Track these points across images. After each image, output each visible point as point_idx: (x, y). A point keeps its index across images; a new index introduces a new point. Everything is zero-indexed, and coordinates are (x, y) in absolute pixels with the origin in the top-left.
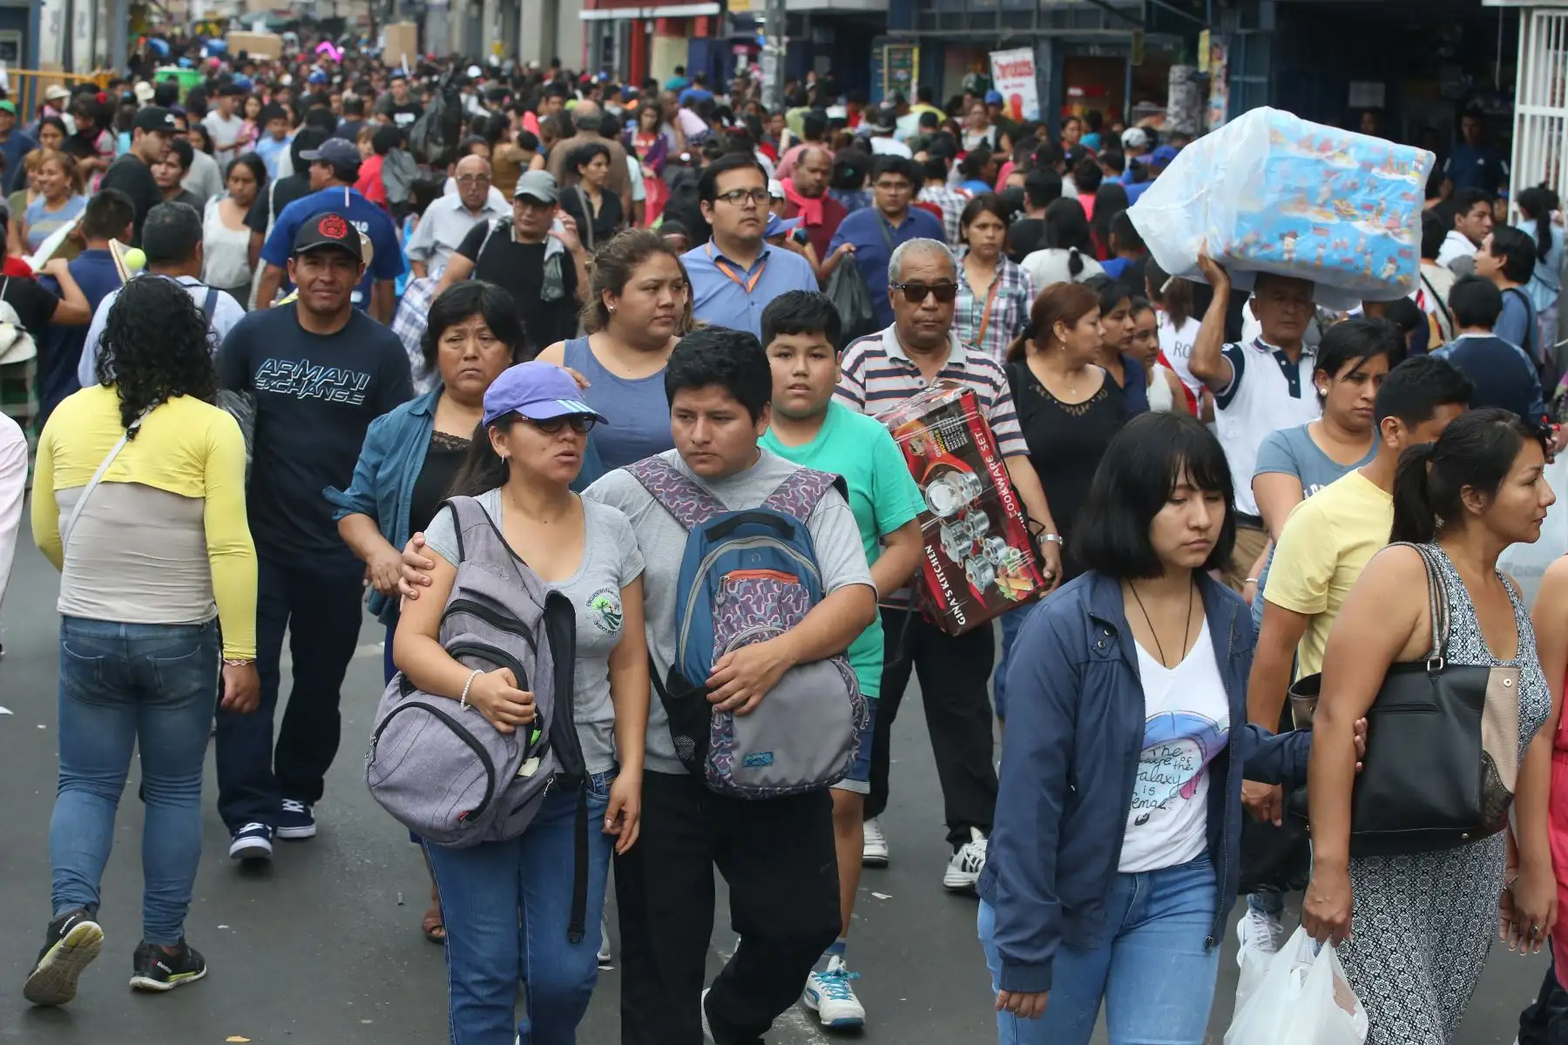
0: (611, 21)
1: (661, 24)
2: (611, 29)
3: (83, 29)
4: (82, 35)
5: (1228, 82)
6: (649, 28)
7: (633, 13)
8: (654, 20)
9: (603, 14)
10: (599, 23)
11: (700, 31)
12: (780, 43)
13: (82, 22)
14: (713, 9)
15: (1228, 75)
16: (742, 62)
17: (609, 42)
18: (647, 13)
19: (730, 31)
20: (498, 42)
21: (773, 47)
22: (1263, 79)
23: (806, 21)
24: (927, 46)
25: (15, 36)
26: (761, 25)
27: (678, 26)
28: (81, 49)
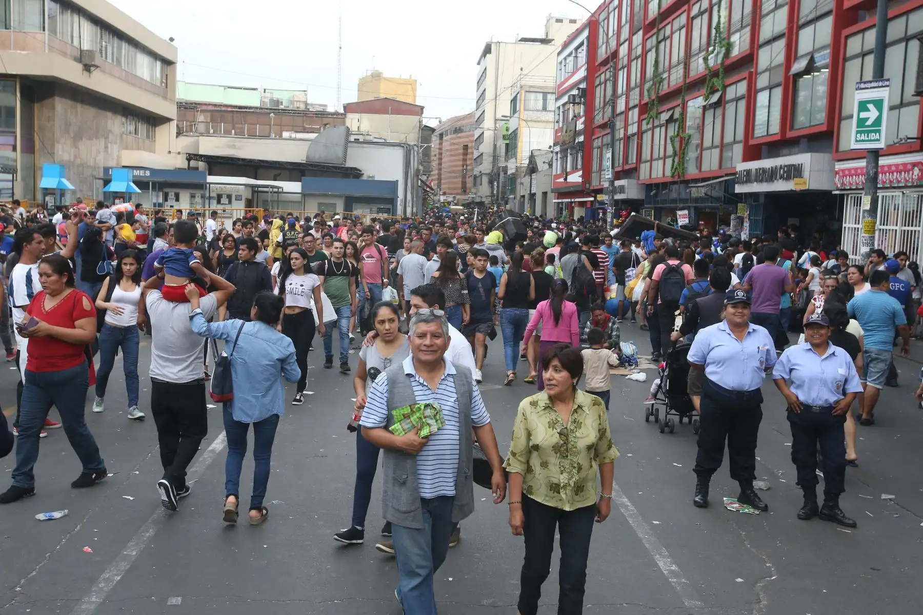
0: (562, 203)
1: (577, 204)
2: (562, 205)
3: (409, 205)
4: (409, 206)
5: (749, 219)
6: (573, 205)
7: (569, 200)
8: (575, 202)
9: (560, 201)
10: (559, 203)
11: (589, 206)
12: (612, 209)
13: (409, 203)
14: (592, 199)
15: (749, 217)
16: (601, 215)
17: (562, 208)
18: (573, 200)
19: (597, 206)
20: (529, 209)
21: (610, 210)
22: (761, 218)
23: (620, 202)
24: (656, 209)
25: (390, 206)
26: (607, 204)
27: (582, 204)
28: (409, 210)
